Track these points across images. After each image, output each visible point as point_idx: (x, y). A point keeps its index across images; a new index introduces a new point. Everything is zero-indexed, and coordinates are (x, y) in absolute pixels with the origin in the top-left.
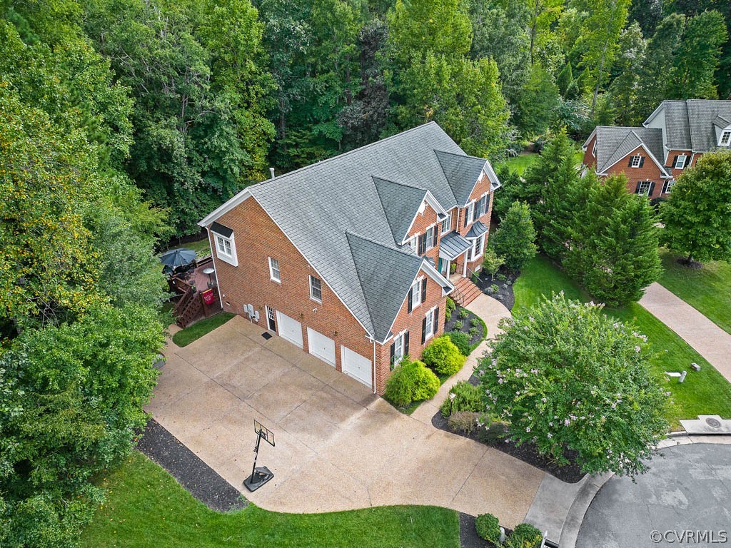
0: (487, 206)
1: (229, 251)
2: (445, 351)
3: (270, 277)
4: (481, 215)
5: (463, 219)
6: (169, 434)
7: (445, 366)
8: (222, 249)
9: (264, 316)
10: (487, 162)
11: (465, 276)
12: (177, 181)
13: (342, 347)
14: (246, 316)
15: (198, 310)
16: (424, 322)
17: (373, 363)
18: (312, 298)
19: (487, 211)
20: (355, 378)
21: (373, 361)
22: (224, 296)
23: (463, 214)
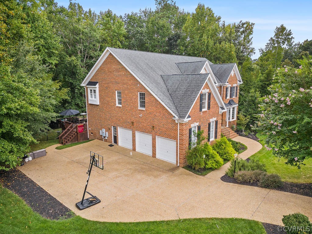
0: (236, 93)
1: (95, 97)
2: (224, 145)
3: (116, 105)
4: (234, 97)
5: (225, 93)
6: (32, 181)
7: (225, 154)
8: (92, 97)
9: (110, 134)
10: (236, 64)
11: (227, 126)
12: (77, 88)
13: (157, 137)
14: (101, 138)
15: (74, 136)
16: (209, 125)
17: (177, 143)
18: (139, 108)
19: (236, 96)
20: (165, 160)
21: (177, 142)
22: (90, 129)
23: (225, 90)
